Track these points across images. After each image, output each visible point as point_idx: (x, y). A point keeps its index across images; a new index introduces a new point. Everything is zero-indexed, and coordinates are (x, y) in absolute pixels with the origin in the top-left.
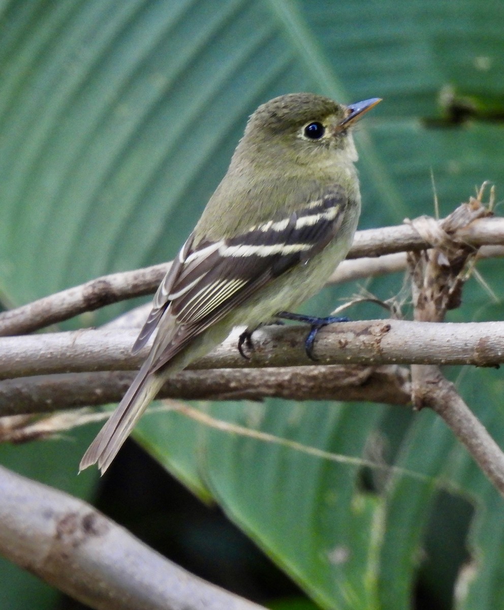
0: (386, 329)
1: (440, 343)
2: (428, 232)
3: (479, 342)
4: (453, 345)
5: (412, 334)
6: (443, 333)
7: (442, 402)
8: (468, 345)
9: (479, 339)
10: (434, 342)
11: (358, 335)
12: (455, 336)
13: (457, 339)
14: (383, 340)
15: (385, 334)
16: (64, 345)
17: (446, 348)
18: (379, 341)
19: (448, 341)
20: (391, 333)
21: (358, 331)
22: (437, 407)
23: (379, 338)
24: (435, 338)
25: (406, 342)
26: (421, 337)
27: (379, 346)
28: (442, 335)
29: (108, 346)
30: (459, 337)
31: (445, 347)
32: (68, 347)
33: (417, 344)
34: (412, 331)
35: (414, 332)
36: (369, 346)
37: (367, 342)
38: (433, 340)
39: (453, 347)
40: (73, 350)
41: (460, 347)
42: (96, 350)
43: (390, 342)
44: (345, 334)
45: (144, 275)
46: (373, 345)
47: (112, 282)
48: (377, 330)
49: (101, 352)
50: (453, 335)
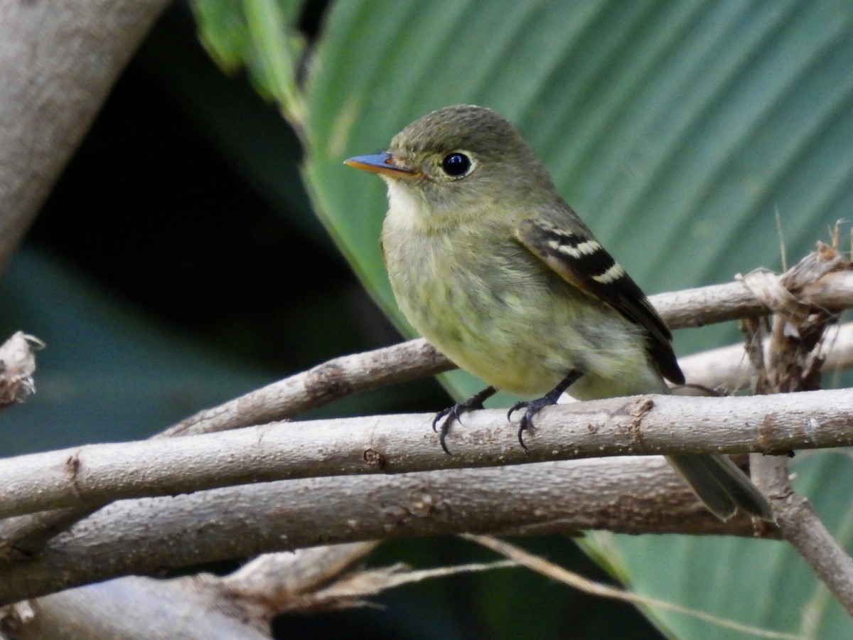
0: (646, 407)
1: (715, 424)
3: (763, 420)
4: (731, 426)
5: (680, 412)
6: (718, 410)
8: (750, 424)
9: (764, 417)
10: (708, 422)
11: (612, 415)
12: (734, 413)
13: (736, 417)
14: (644, 422)
15: (645, 413)
16: (248, 444)
17: (723, 430)
18: (638, 424)
19: (725, 421)
20: (654, 413)
21: (613, 411)
23: (638, 419)
24: (709, 417)
25: (672, 423)
26: (691, 415)
27: (638, 430)
28: (718, 413)
29: (303, 444)
30: (739, 414)
31: (721, 428)
32: (251, 446)
33: (686, 426)
34: (679, 409)
35: (682, 410)
36: (625, 431)
37: (623, 426)
38: (707, 420)
39: (731, 428)
40: (260, 450)
41: (739, 428)
43: (652, 424)
44: (597, 415)
46: (630, 428)
48: (635, 409)
50: (731, 412)
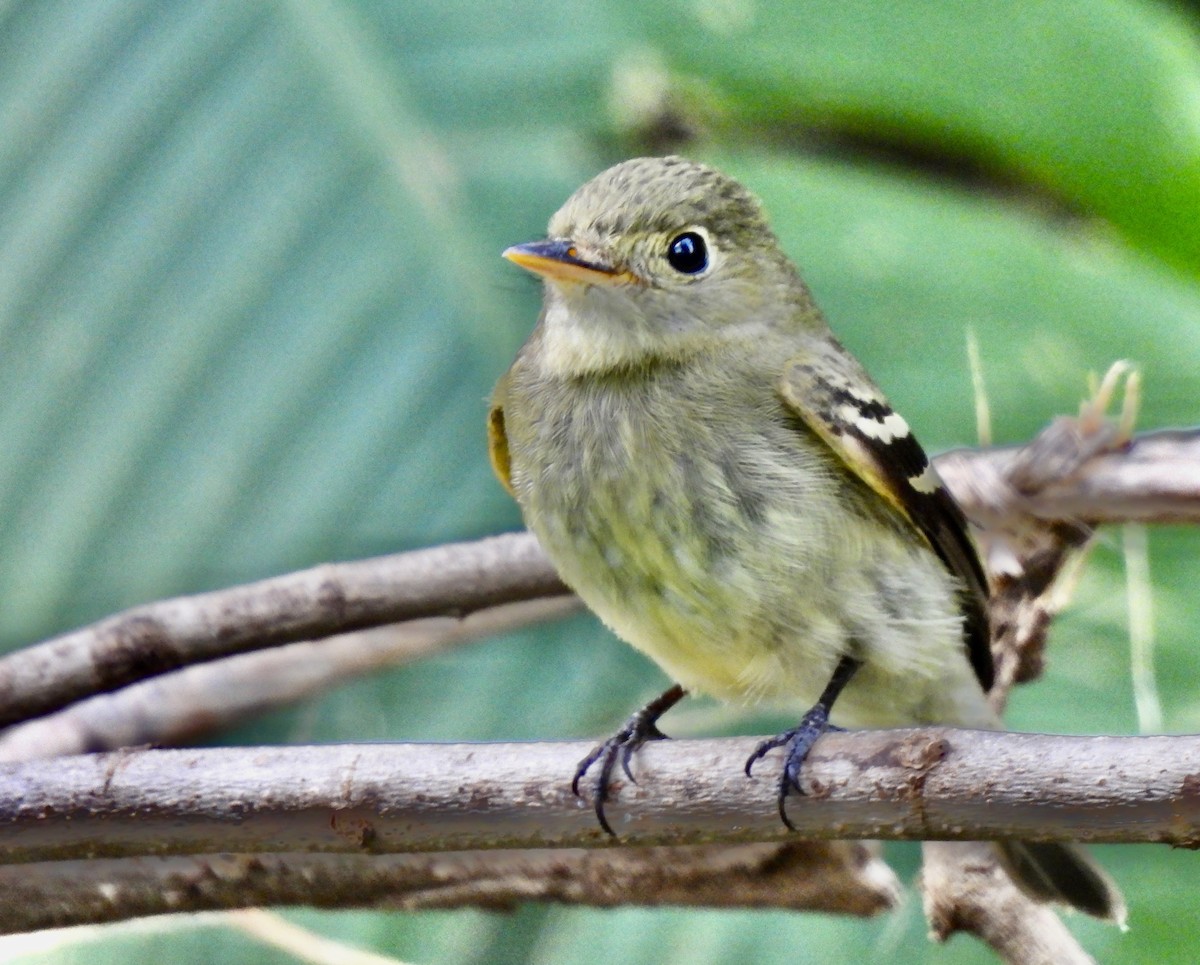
0: (938, 753)
1: (1080, 789)
2: (972, 490)
3: (1181, 785)
4: (1114, 794)
5: (1007, 765)
6: (1085, 764)
7: (1003, 920)
8: (1154, 792)
9: (1182, 779)
10: (1067, 785)
11: (863, 766)
12: (1118, 769)
13: (1124, 778)
14: (931, 780)
15: (934, 764)
16: (82, 789)
17: (1096, 801)
18: (918, 784)
19: (1102, 783)
20: (952, 764)
21: (864, 757)
22: (990, 932)
23: (919, 776)
24: (1065, 776)
25: (991, 785)
26: (1030, 772)
27: (920, 796)
28: (1085, 768)
29: (198, 793)
30: (1129, 772)
31: (1093, 797)
32: (92, 793)
33: (1020, 791)
34: (1004, 758)
35: (1010, 761)
36: (892, 796)
37: (888, 786)
38: (1062, 781)
39: (1114, 798)
40: (108, 801)
41: (1132, 799)
42: (168, 803)
43: (947, 785)
44: (828, 765)
45: (248, 603)
46: (903, 792)
47: (169, 621)
48: (912, 755)
49: (182, 806)
50: (1112, 767)
